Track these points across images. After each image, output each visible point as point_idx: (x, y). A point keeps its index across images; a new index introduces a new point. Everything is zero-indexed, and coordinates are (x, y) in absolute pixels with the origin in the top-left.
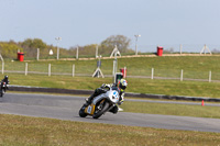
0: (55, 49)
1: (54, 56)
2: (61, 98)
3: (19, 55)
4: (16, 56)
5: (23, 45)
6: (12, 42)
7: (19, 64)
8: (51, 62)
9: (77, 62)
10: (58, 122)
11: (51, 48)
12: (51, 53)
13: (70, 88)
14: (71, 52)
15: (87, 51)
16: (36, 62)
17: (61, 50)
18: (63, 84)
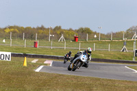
0: (98, 34)
1: (97, 38)
2: (101, 65)
3: (75, 38)
4: (73, 38)
5: (78, 31)
6: (71, 30)
7: (75, 44)
8: (95, 42)
9: (111, 43)
10: (99, 79)
11: (95, 33)
12: (95, 36)
13: (107, 58)
14: (108, 36)
15: (117, 36)
16: (86, 42)
17: (101, 34)
18: (103, 56)
